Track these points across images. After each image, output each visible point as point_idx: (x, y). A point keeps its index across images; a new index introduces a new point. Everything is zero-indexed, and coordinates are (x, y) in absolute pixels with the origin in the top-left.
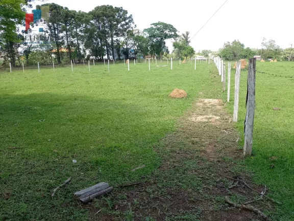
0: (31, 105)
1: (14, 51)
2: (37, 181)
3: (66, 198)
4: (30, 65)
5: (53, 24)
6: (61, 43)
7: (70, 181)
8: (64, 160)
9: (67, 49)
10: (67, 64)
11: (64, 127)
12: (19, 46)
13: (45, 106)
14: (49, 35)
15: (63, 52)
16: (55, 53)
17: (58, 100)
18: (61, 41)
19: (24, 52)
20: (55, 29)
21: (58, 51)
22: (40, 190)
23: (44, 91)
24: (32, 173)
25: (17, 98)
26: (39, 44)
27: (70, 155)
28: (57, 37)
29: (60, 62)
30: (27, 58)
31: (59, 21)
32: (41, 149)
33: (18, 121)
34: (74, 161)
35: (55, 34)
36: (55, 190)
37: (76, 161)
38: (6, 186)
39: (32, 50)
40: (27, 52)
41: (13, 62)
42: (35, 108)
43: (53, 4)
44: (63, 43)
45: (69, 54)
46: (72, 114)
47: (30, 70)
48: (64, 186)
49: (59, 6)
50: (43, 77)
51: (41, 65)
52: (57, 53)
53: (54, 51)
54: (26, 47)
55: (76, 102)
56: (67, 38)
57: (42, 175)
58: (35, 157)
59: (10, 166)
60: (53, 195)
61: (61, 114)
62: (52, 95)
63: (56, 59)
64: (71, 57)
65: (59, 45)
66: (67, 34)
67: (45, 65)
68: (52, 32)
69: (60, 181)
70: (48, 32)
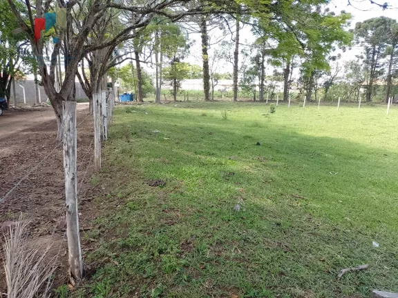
0: (321, 150)
1: (313, 82)
2: (321, 247)
3: (357, 289)
4: (328, 101)
5: (374, 46)
6: (379, 72)
7: (366, 269)
8: (360, 237)
9: (385, 81)
10: (379, 103)
11: (363, 190)
12: (320, 76)
13: (339, 155)
14: (364, 61)
15: (378, 86)
16: (365, 87)
17: (358, 151)
18: (378, 69)
19: (324, 84)
20: (374, 53)
21: (371, 83)
22: (324, 261)
23: (340, 136)
24: (314, 234)
25: (307, 139)
26: (346, 74)
27: (370, 232)
28: (374, 64)
29: (369, 99)
30: (326, 91)
31: (384, 40)
32: (329, 208)
33: (304, 166)
34: (375, 244)
35: (373, 60)
36: (344, 271)
37: (377, 245)
38: (285, 236)
39: (335, 82)
40: (328, 84)
41: (308, 95)
42: (327, 155)
43: (382, 17)
44: (381, 73)
45: (387, 88)
46: (378, 176)
47: (325, 107)
48: (357, 272)
49: (390, 20)
50: (342, 117)
51: (342, 101)
52: (368, 87)
53: (365, 83)
54: (329, 77)
55: (387, 159)
56: (390, 66)
57: (328, 243)
58: (320, 216)
59: (290, 215)
60: (340, 276)
61: (361, 172)
62: (350, 144)
63: (364, 94)
64: (388, 93)
65: (374, 75)
66: (392, 59)
67: (347, 102)
68: (368, 58)
69: (352, 262)
70: (362, 58)
